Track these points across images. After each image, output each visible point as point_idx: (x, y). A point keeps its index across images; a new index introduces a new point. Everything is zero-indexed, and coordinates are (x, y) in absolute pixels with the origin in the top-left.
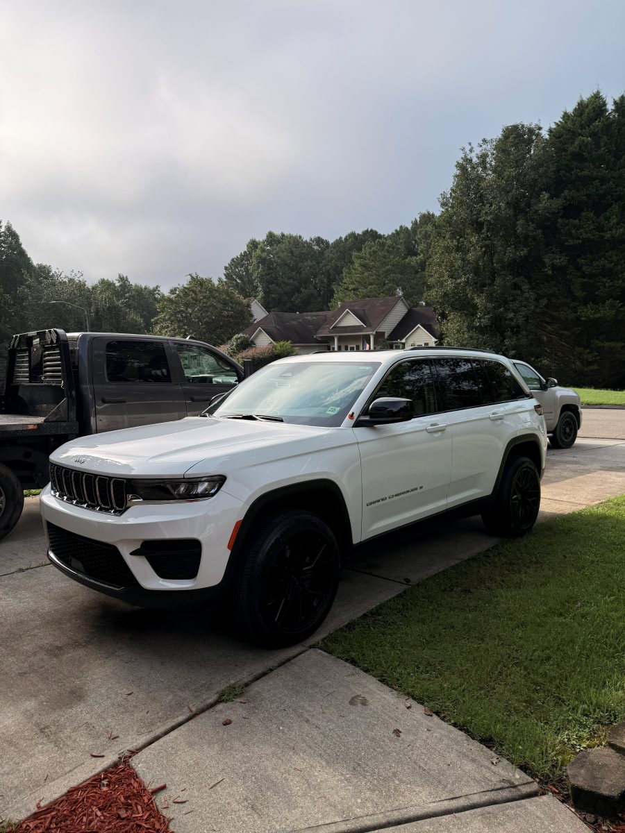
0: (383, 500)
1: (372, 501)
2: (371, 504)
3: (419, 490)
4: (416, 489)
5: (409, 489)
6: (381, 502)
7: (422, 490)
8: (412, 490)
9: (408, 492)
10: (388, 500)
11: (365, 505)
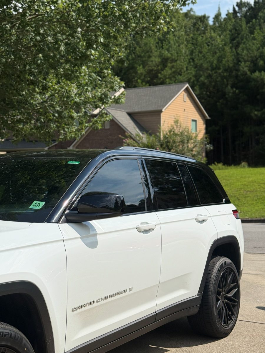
0: (90, 304)
1: (78, 305)
2: (77, 309)
3: (128, 293)
4: (125, 291)
5: (119, 291)
6: (88, 307)
7: (131, 292)
8: (121, 293)
9: (117, 294)
10: (95, 304)
11: (70, 310)
